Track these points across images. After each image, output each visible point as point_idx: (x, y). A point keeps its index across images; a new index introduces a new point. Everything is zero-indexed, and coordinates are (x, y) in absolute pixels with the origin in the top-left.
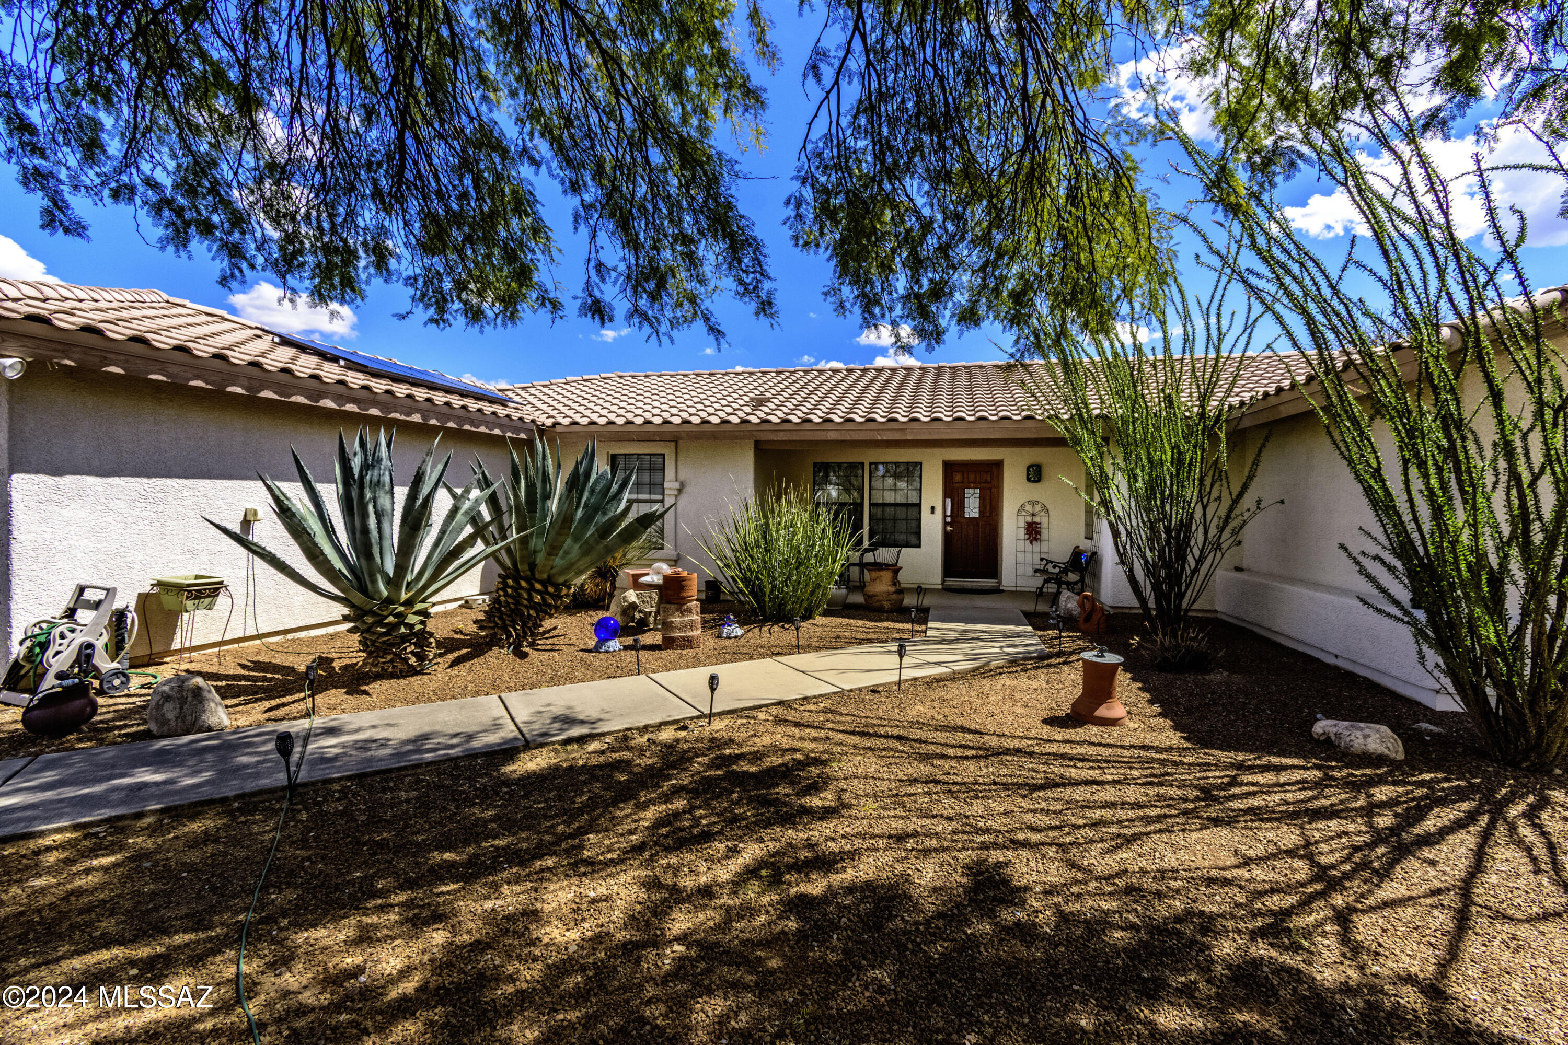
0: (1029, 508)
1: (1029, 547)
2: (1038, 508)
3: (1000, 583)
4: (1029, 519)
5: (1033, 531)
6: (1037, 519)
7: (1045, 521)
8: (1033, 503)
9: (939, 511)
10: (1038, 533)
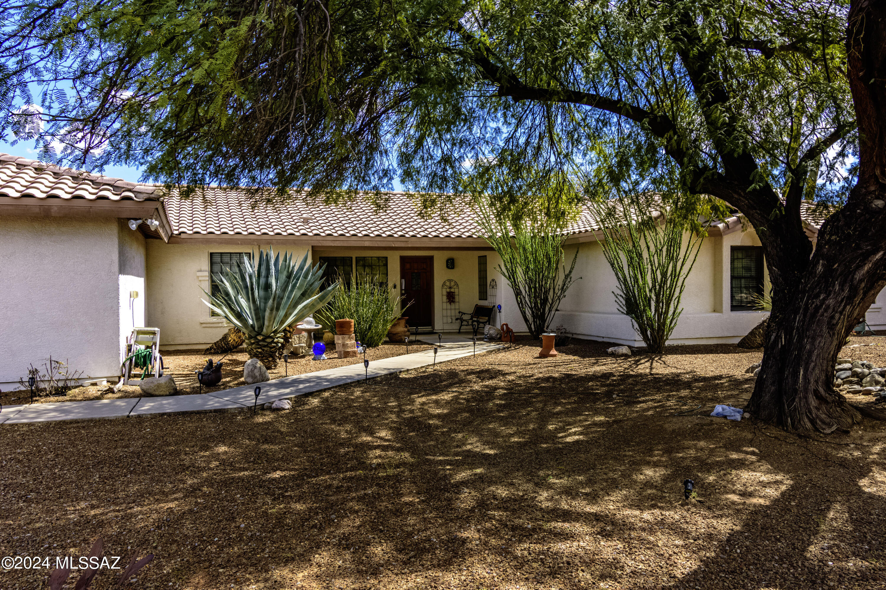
0: (448, 284)
1: (449, 306)
2: (453, 284)
3: (433, 328)
4: (448, 290)
5: (451, 297)
6: (452, 290)
7: (456, 291)
8: (450, 281)
9: (398, 287)
10: (454, 298)
